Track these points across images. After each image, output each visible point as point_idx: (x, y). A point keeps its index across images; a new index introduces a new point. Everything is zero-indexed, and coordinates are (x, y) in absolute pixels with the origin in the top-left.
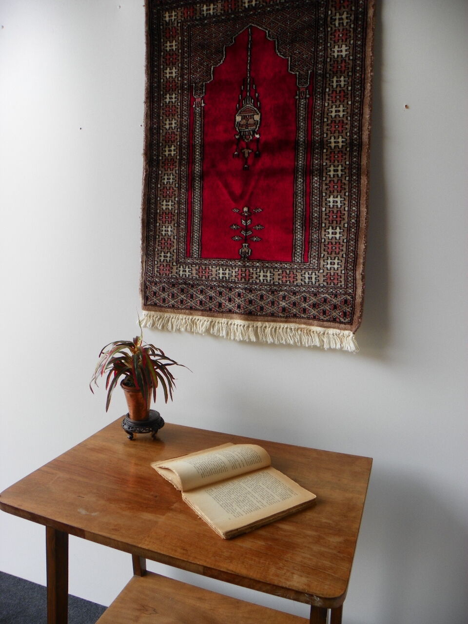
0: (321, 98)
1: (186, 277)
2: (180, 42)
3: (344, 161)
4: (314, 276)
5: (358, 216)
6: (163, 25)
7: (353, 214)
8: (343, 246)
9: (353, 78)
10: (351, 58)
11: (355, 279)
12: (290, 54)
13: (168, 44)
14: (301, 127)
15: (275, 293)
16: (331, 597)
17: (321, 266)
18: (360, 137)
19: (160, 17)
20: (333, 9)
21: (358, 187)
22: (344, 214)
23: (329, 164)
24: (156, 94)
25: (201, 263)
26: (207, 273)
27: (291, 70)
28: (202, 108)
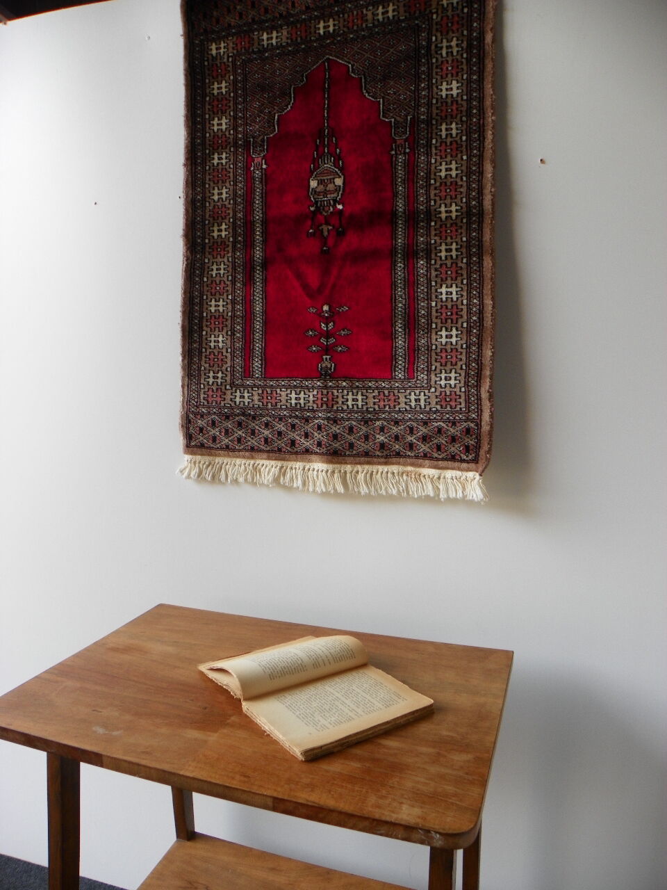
0: (426, 152)
1: (244, 405)
2: (231, 82)
3: (459, 237)
4: (422, 397)
5: (481, 312)
6: (208, 60)
7: (474, 309)
8: (461, 353)
9: (468, 124)
10: (465, 97)
11: (479, 399)
12: (382, 95)
13: (216, 86)
14: (400, 193)
15: (370, 423)
16: (455, 832)
17: (433, 383)
18: (481, 204)
19: (205, 50)
20: (439, 35)
21: (479, 271)
22: (462, 309)
23: (438, 241)
24: (199, 154)
25: (266, 385)
26: (274, 398)
27: (383, 116)
28: (263, 171)
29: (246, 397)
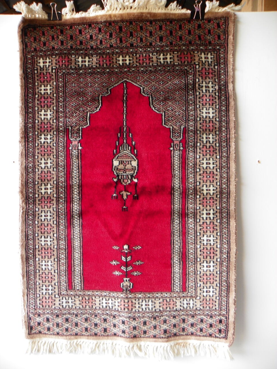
0: (193, 150)
1: (69, 307)
2: (55, 87)
3: (215, 206)
4: (191, 302)
5: (228, 253)
6: (37, 70)
7: (224, 251)
8: (216, 277)
9: (220, 137)
10: (218, 119)
11: (228, 303)
12: (164, 110)
13: (43, 88)
14: (176, 175)
15: (157, 318)
17: (198, 294)
18: (228, 187)
19: (34, 63)
20: (200, 78)
21: (228, 228)
22: (217, 251)
23: (202, 208)
24: (30, 135)
25: (85, 294)
26: (90, 303)
27: (165, 124)
28: (79, 151)
29: (70, 302)
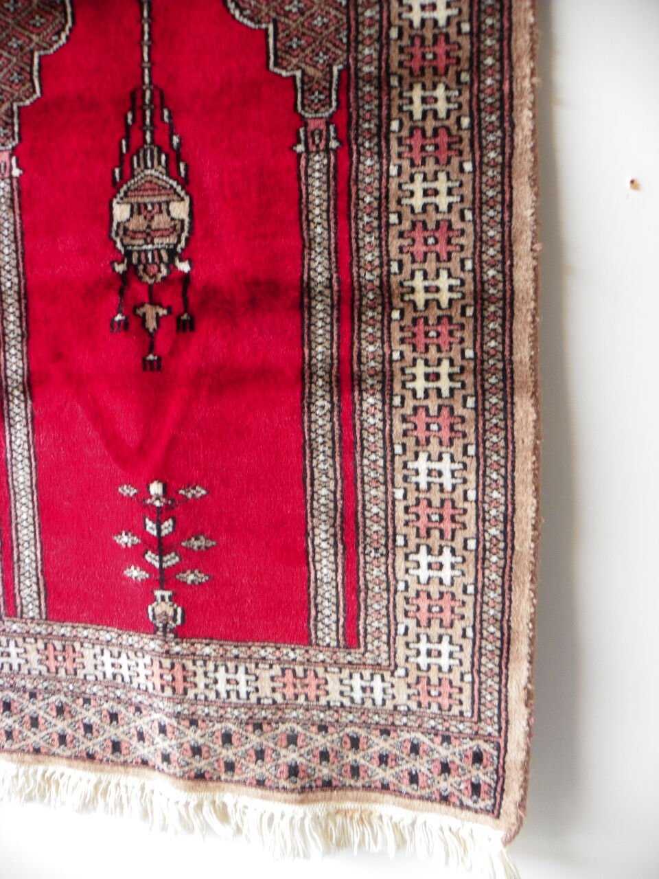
0: (376, 149)
1: (11, 668)
3: (456, 348)
4: (377, 684)
5: (508, 520)
7: (493, 512)
8: (463, 604)
9: (475, 91)
10: (466, 27)
11: (503, 698)
12: (273, 15)
14: (318, 240)
15: (265, 727)
17: (400, 659)
18: (508, 276)
22: (465, 511)
23: (409, 355)
25: (51, 634)
26: (69, 661)
27: (276, 64)
28: (15, 184)
29: (13, 654)
